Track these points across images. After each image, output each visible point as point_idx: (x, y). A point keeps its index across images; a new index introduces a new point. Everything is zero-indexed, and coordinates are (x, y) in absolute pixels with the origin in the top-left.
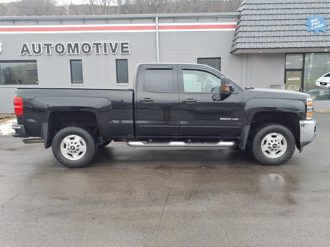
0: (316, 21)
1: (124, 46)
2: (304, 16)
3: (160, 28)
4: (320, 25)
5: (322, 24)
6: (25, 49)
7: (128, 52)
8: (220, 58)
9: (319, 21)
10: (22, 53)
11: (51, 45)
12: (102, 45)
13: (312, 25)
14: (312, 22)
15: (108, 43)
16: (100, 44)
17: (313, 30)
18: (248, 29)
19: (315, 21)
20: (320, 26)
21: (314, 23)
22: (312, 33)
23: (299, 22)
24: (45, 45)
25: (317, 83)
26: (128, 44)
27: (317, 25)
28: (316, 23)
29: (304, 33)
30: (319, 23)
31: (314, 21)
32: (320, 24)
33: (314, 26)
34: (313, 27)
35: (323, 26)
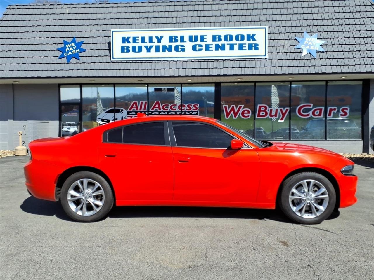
0: (72, 46)
2: (61, 41)
5: (78, 50)
9: (76, 47)
13: (66, 51)
14: (67, 47)
17: (66, 57)
19: (71, 46)
20: (75, 52)
21: (69, 48)
22: (64, 60)
23: (53, 47)
25: (97, 120)
27: (71, 51)
28: (71, 49)
29: (55, 60)
30: (75, 49)
31: (70, 46)
32: (75, 50)
33: (68, 51)
34: (67, 53)
35: (79, 51)
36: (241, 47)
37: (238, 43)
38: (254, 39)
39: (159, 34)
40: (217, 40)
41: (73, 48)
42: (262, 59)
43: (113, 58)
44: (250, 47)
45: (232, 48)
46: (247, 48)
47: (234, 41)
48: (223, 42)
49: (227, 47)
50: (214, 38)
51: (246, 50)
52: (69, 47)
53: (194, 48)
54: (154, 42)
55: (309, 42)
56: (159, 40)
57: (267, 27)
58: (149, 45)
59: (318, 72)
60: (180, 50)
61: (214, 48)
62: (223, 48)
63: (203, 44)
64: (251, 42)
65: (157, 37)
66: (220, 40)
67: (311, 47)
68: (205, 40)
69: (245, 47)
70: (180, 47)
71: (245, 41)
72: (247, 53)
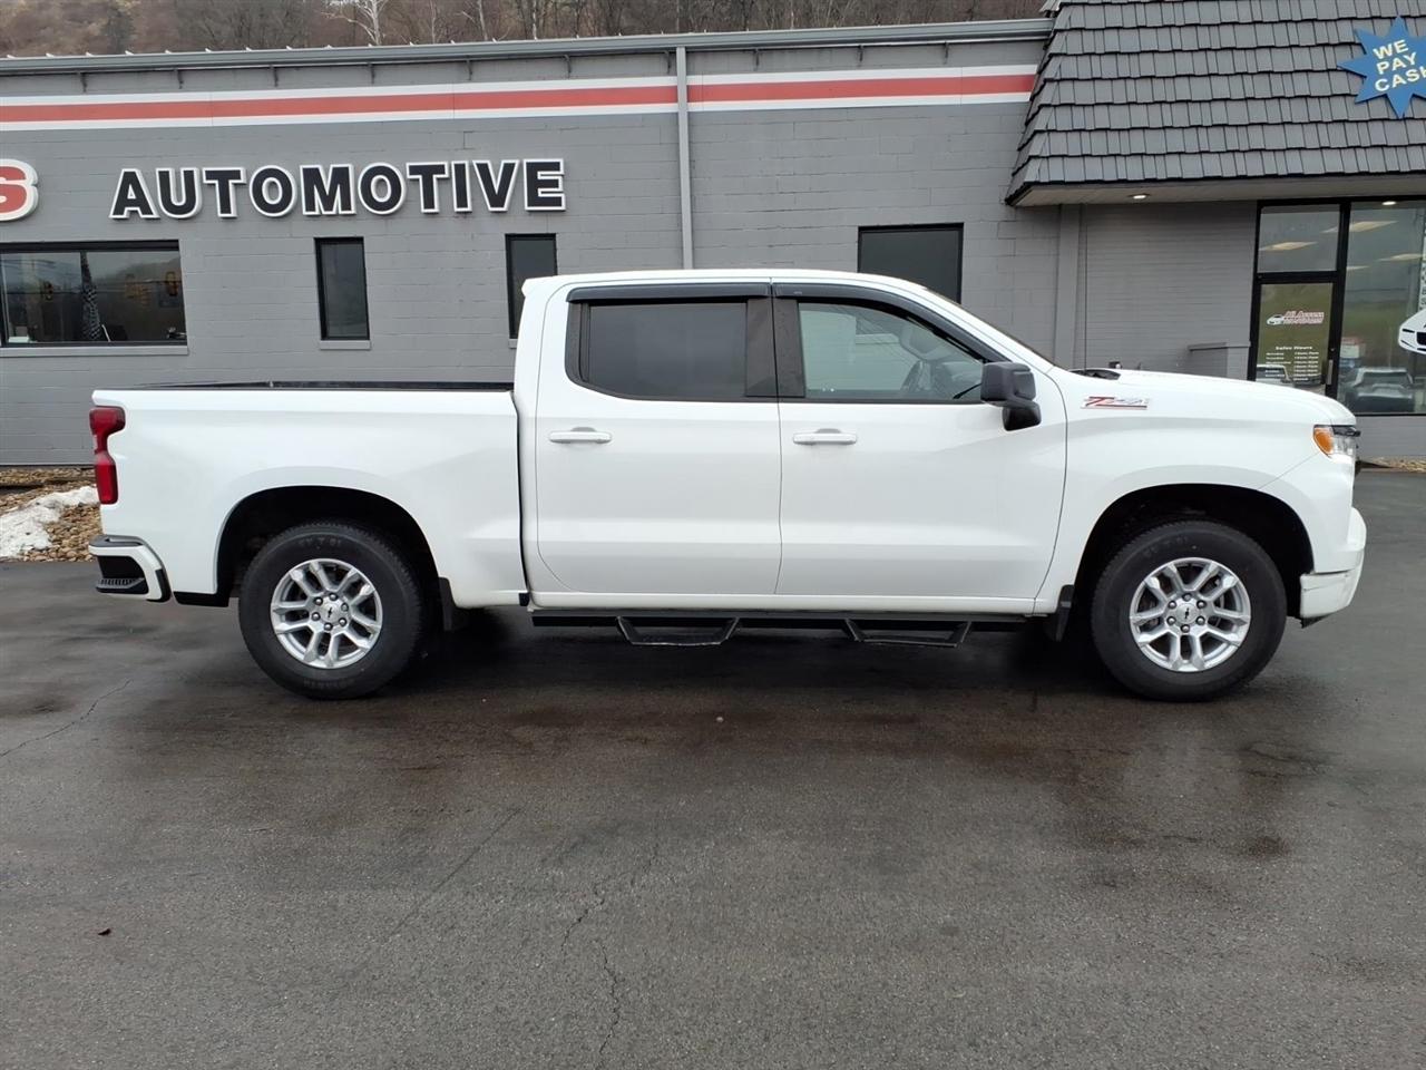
0: (1399, 51)
1: (541, 175)
2: (1345, 32)
3: (694, 94)
4: (1419, 72)
6: (130, 196)
7: (557, 202)
8: (959, 226)
9: (1414, 54)
10: (119, 210)
11: (236, 175)
12: (446, 175)
14: (1381, 57)
15: (471, 166)
16: (440, 169)
17: (1385, 96)
18: (1084, 93)
19: (1395, 54)
20: (1418, 77)
24: (210, 175)
25: (1402, 336)
26: (555, 166)
27: (1401, 71)
28: (1397, 63)
29: (1340, 109)
30: (1413, 63)
31: (1390, 54)
32: (1416, 67)
33: (1389, 74)
34: (1385, 80)
41: (1407, 62)
52: (1385, 54)
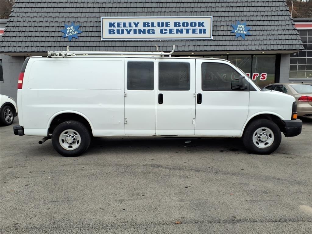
0: (72, 28)
2: (63, 24)
5: (76, 32)
8: (1, 60)
17: (67, 37)
18: (11, 34)
21: (69, 30)
22: (66, 39)
23: (57, 29)
27: (71, 32)
28: (71, 31)
29: (59, 39)
31: (70, 29)
32: (74, 32)
33: (69, 33)
36: (194, 32)
37: (192, 28)
38: (203, 26)
39: (136, 21)
40: (177, 26)
41: (73, 30)
42: (208, 40)
43: (103, 38)
44: (200, 31)
45: (188, 32)
46: (198, 32)
47: (189, 27)
48: (182, 27)
49: (185, 31)
50: (175, 24)
51: (197, 33)
53: (161, 31)
54: (133, 27)
55: (240, 28)
56: (136, 25)
57: (212, 17)
58: (129, 29)
59: (246, 49)
60: (151, 33)
61: (175, 32)
62: (181, 32)
63: (168, 29)
64: (201, 27)
65: (135, 23)
66: (179, 26)
67: (242, 32)
68: (169, 26)
69: (197, 31)
70: (151, 30)
71: (197, 27)
72: (198, 36)
